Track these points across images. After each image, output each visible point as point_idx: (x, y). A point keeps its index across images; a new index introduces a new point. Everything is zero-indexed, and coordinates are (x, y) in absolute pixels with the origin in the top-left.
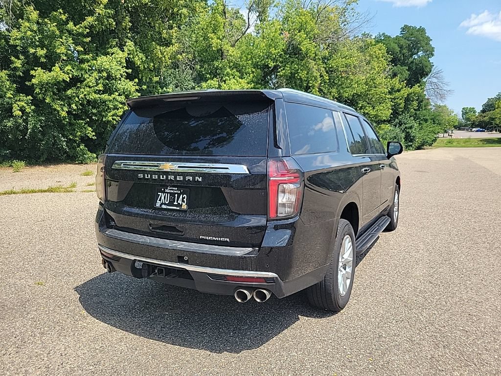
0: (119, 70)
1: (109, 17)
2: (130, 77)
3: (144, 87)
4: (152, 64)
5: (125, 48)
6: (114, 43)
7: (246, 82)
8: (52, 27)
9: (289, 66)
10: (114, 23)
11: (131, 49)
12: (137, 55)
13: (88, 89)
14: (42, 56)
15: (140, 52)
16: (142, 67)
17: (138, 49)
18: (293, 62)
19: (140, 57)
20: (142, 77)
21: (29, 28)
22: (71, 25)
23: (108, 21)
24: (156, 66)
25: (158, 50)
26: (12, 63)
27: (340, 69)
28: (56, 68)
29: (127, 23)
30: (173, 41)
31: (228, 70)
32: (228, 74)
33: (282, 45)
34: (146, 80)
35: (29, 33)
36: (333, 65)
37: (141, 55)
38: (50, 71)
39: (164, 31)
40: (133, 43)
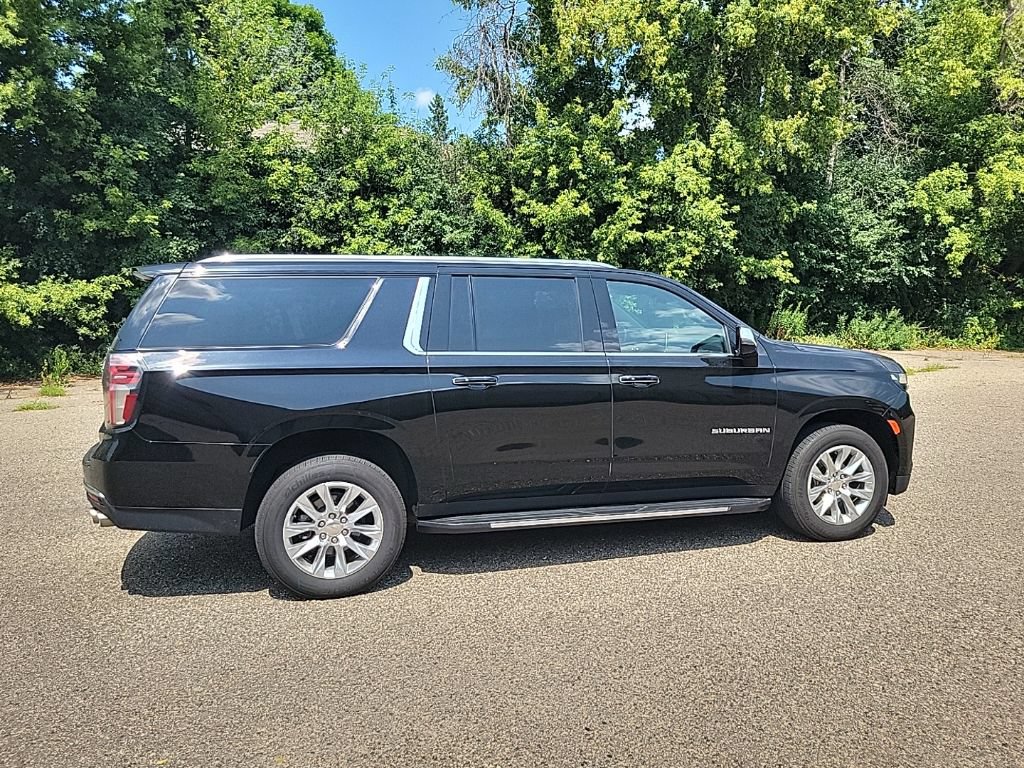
0: (689, 180)
1: (682, 86)
3: (736, 208)
4: (758, 160)
5: (713, 140)
8: (562, 129)
10: (689, 95)
11: (721, 136)
12: (731, 146)
14: (552, 179)
15: (738, 141)
16: (737, 171)
17: (736, 135)
19: (736, 149)
20: (741, 187)
22: (595, 119)
23: (677, 93)
24: (765, 162)
25: (770, 128)
29: (718, 88)
34: (747, 193)
37: (739, 147)
39: (788, 88)
40: (729, 124)
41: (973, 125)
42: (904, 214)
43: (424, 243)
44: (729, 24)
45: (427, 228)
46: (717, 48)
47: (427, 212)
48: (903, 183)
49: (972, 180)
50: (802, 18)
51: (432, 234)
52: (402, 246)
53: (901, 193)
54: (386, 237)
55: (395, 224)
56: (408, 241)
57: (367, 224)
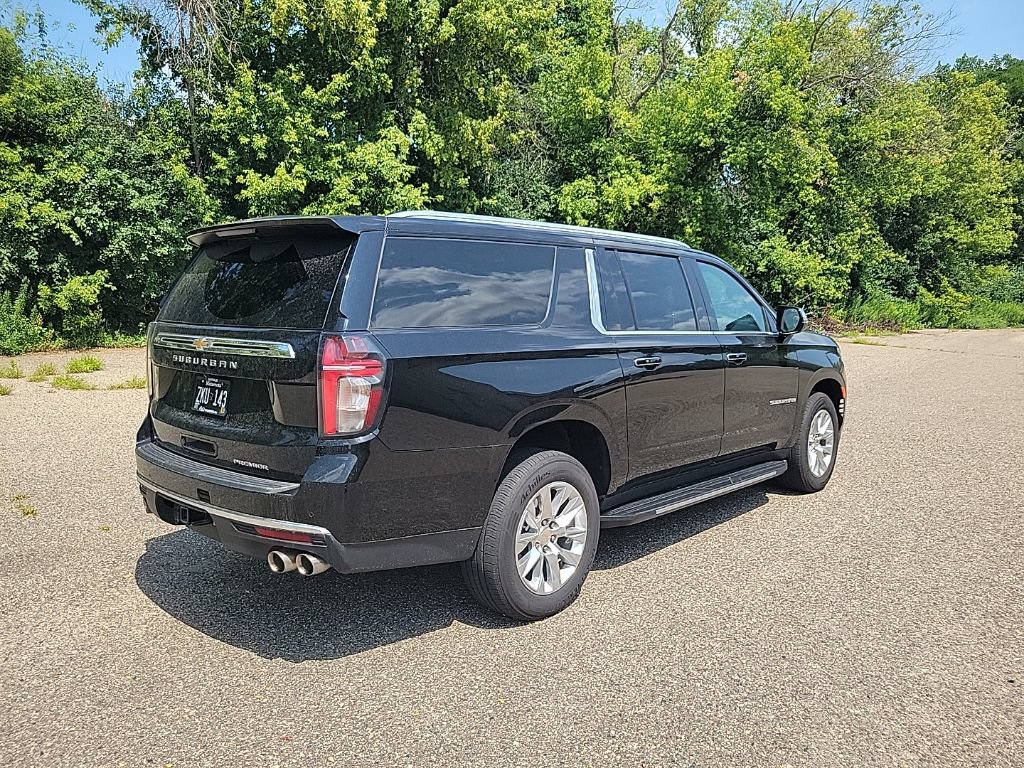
0: (396, 168)
1: (383, 71)
2: (414, 180)
3: (441, 198)
4: (456, 155)
5: (411, 129)
6: (391, 118)
7: (654, 179)
8: (276, 96)
9: (745, 143)
10: (390, 82)
11: (419, 126)
12: (430, 137)
13: (335, 205)
14: (260, 149)
15: (436, 133)
16: (437, 162)
17: (433, 128)
18: (754, 135)
19: (436, 141)
20: (439, 178)
21: (241, 100)
22: (309, 91)
23: (378, 78)
24: (463, 157)
25: (468, 125)
26: (214, 162)
27: (877, 143)
28: (281, 170)
29: (414, 78)
30: (500, 107)
31: (620, 157)
32: (618, 166)
33: (730, 101)
34: (445, 184)
35: (240, 109)
36: (860, 134)
37: (438, 138)
38: (272, 175)
39: (481, 90)
40: (424, 115)
41: (595, 145)
42: (549, 215)
43: (100, 207)
44: (424, 18)
45: (102, 190)
46: (410, 39)
47: (102, 172)
48: (547, 188)
49: (599, 192)
50: (495, 27)
51: (112, 198)
52: (71, 209)
53: (546, 197)
54: (46, 197)
55: (60, 182)
56: (79, 203)
57: (15, 178)
